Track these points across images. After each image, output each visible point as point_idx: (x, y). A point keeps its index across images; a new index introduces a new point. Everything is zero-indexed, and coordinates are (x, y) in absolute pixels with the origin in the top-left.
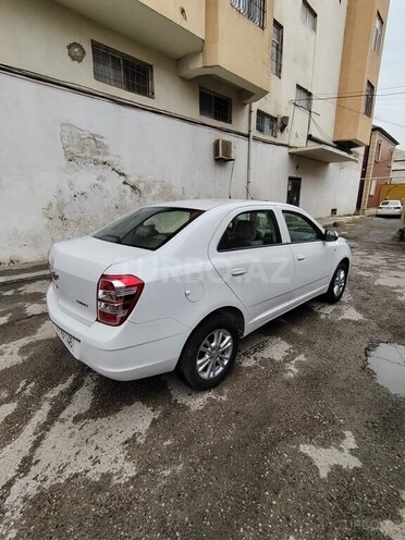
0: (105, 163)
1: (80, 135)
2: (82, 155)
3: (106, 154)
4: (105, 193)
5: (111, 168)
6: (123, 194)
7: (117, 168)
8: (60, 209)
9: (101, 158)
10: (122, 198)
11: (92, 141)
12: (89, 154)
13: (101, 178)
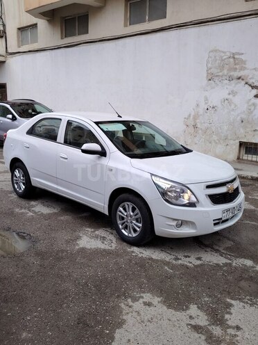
0: (239, 78)
1: (221, 57)
2: (221, 74)
3: (243, 69)
4: (233, 106)
5: (243, 82)
6: (253, 108)
7: (250, 82)
8: (195, 119)
9: (236, 74)
10: (250, 112)
11: (232, 60)
12: (225, 72)
13: (233, 93)
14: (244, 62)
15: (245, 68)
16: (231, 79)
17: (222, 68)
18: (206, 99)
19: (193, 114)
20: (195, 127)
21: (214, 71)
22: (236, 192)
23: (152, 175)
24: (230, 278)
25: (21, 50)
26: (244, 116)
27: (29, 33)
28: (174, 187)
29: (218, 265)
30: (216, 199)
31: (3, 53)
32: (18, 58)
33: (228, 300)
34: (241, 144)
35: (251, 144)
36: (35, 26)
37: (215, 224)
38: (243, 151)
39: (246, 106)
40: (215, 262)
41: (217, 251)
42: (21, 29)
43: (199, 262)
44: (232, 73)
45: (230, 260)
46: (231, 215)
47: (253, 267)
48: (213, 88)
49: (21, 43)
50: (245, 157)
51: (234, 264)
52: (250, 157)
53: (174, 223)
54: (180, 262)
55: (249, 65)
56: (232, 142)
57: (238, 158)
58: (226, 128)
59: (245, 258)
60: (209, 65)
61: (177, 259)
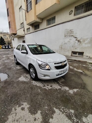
1: (68, 31)
4: (70, 43)
5: (73, 37)
6: (75, 43)
7: (75, 37)
8: (62, 46)
9: (71, 35)
10: (74, 44)
11: (70, 31)
12: (69, 34)
13: (70, 39)
14: (73, 32)
15: (73, 33)
16: (70, 36)
17: (68, 34)
18: (64, 41)
19: (61, 45)
20: (62, 48)
21: (66, 34)
22: (65, 65)
23: (37, 60)
24: (59, 96)
25: (27, 33)
26: (73, 45)
27: (29, 30)
28: (43, 64)
29: (56, 89)
30: (57, 68)
31: (24, 34)
32: (27, 35)
33: (55, 109)
34: (72, 52)
35: (74, 52)
36: (29, 28)
37: (56, 76)
38: (73, 54)
39: (73, 42)
40: (56, 88)
41: (58, 83)
42: (27, 29)
43: (51, 88)
44: (70, 35)
45: (61, 87)
46: (63, 72)
47: (68, 91)
48: (66, 39)
49: (27, 32)
50: (73, 55)
51: (62, 89)
52: (74, 55)
53: (43, 75)
54: (45, 87)
55: (74, 32)
56: (70, 51)
57: (71, 55)
58: (69, 48)
59: (67, 86)
60: (65, 33)
61: (44, 86)
